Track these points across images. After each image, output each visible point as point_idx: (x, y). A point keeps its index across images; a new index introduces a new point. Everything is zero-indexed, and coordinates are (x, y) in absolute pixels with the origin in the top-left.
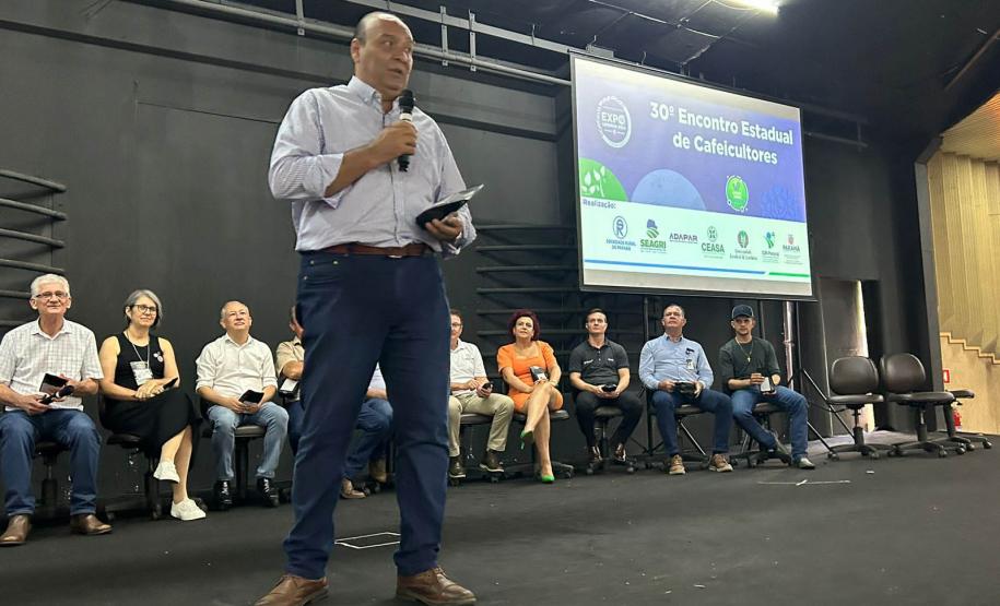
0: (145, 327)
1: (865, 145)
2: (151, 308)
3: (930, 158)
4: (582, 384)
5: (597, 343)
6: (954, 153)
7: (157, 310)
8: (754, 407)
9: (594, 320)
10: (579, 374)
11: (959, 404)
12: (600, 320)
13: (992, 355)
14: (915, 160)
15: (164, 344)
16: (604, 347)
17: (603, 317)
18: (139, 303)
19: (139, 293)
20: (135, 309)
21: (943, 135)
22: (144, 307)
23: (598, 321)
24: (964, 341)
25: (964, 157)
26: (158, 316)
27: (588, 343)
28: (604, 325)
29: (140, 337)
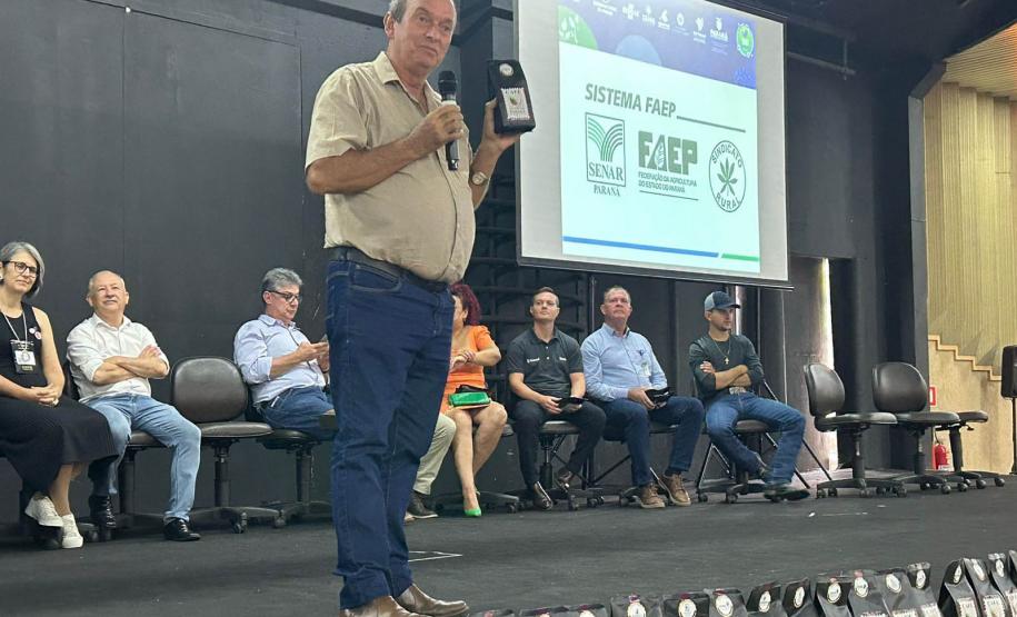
0: (18, 292)
1: (852, 72)
2: (31, 269)
3: (928, 91)
4: (526, 390)
5: (545, 334)
6: (957, 83)
7: (38, 273)
8: (735, 424)
9: (542, 302)
10: (522, 375)
11: (970, 429)
12: (549, 303)
13: (989, 368)
14: (909, 94)
15: (41, 317)
16: (554, 341)
17: (554, 298)
18: (15, 259)
19: (18, 246)
20: (11, 267)
21: (948, 60)
22: (23, 266)
23: (547, 303)
24: (956, 348)
25: (969, 90)
26: (38, 279)
27: (533, 333)
28: (554, 310)
29: (11, 306)
